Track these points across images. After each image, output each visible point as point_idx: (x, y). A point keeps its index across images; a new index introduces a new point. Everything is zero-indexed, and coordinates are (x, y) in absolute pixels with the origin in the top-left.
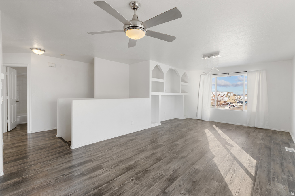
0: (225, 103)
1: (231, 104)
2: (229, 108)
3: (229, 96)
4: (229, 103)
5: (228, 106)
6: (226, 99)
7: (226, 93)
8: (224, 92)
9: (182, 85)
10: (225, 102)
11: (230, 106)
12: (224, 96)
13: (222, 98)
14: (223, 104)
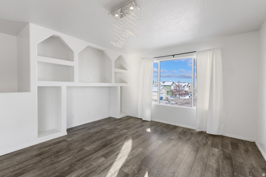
0: (186, 93)
1: (190, 94)
2: (189, 97)
3: (189, 86)
4: (189, 93)
5: (188, 95)
6: (187, 89)
7: (187, 84)
8: (185, 83)
9: (115, 73)
10: (186, 91)
11: (190, 95)
12: (186, 86)
13: (183, 88)
14: (184, 93)
